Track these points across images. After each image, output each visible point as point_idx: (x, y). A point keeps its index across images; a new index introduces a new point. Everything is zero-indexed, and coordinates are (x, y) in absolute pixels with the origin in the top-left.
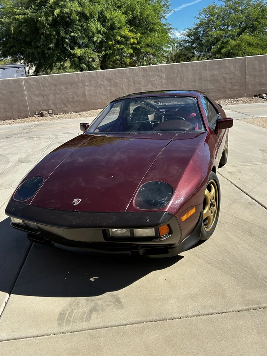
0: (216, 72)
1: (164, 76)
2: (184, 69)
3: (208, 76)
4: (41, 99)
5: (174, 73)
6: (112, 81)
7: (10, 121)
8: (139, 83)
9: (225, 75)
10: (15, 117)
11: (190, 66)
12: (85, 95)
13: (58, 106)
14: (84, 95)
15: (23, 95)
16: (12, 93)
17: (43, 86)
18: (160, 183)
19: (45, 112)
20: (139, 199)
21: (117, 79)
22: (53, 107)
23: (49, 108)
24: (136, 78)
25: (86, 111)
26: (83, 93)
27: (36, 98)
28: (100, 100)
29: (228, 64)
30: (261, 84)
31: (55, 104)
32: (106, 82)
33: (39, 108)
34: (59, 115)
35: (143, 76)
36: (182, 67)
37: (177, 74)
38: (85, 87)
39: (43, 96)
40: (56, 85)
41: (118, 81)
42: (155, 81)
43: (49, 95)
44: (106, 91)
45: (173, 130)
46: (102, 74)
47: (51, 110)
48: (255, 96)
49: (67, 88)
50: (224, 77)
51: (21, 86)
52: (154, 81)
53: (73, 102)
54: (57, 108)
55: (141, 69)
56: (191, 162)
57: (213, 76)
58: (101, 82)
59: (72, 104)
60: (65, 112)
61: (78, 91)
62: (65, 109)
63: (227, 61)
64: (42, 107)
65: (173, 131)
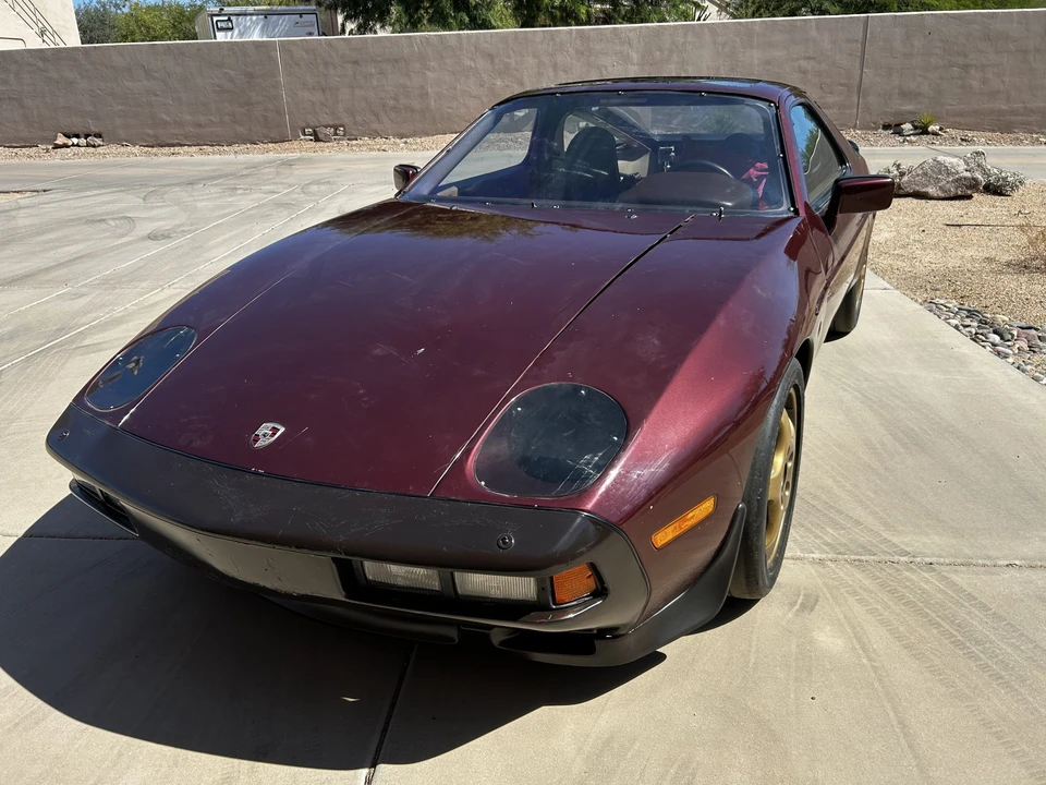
0: (778, 54)
1: (635, 56)
2: (690, 38)
3: (756, 61)
4: (318, 97)
5: (661, 50)
6: (497, 60)
7: (243, 147)
8: (566, 72)
9: (803, 63)
10: (256, 138)
11: (706, 30)
12: (427, 93)
13: (359, 118)
14: (424, 95)
15: (276, 86)
16: (251, 76)
17: (326, 64)
18: (589, 391)
19: (322, 131)
20: (493, 449)
21: (509, 57)
22: (346, 120)
23: (338, 122)
24: (560, 58)
25: (427, 135)
26: (422, 87)
27: (306, 95)
28: (462, 110)
29: (814, 33)
30: (906, 95)
31: (352, 114)
32: (482, 64)
33: (312, 120)
34: (359, 142)
35: (577, 52)
36: (685, 35)
37: (671, 51)
38: (429, 74)
39: (324, 91)
40: (356, 62)
41: (513, 61)
42: (610, 69)
43: (338, 89)
44: (482, 86)
45: (683, 203)
46: (473, 40)
47: (342, 126)
48: (886, 127)
49: (382, 73)
50: (799, 68)
51: (273, 60)
52: (606, 68)
53: (394, 108)
54: (355, 123)
55: (574, 35)
56: (721, 321)
57: (768, 63)
58: (468, 63)
59: (393, 115)
60: (374, 134)
61: (408, 83)
62: (375, 126)
63: (814, 24)
64: (321, 119)
65: (681, 208)
